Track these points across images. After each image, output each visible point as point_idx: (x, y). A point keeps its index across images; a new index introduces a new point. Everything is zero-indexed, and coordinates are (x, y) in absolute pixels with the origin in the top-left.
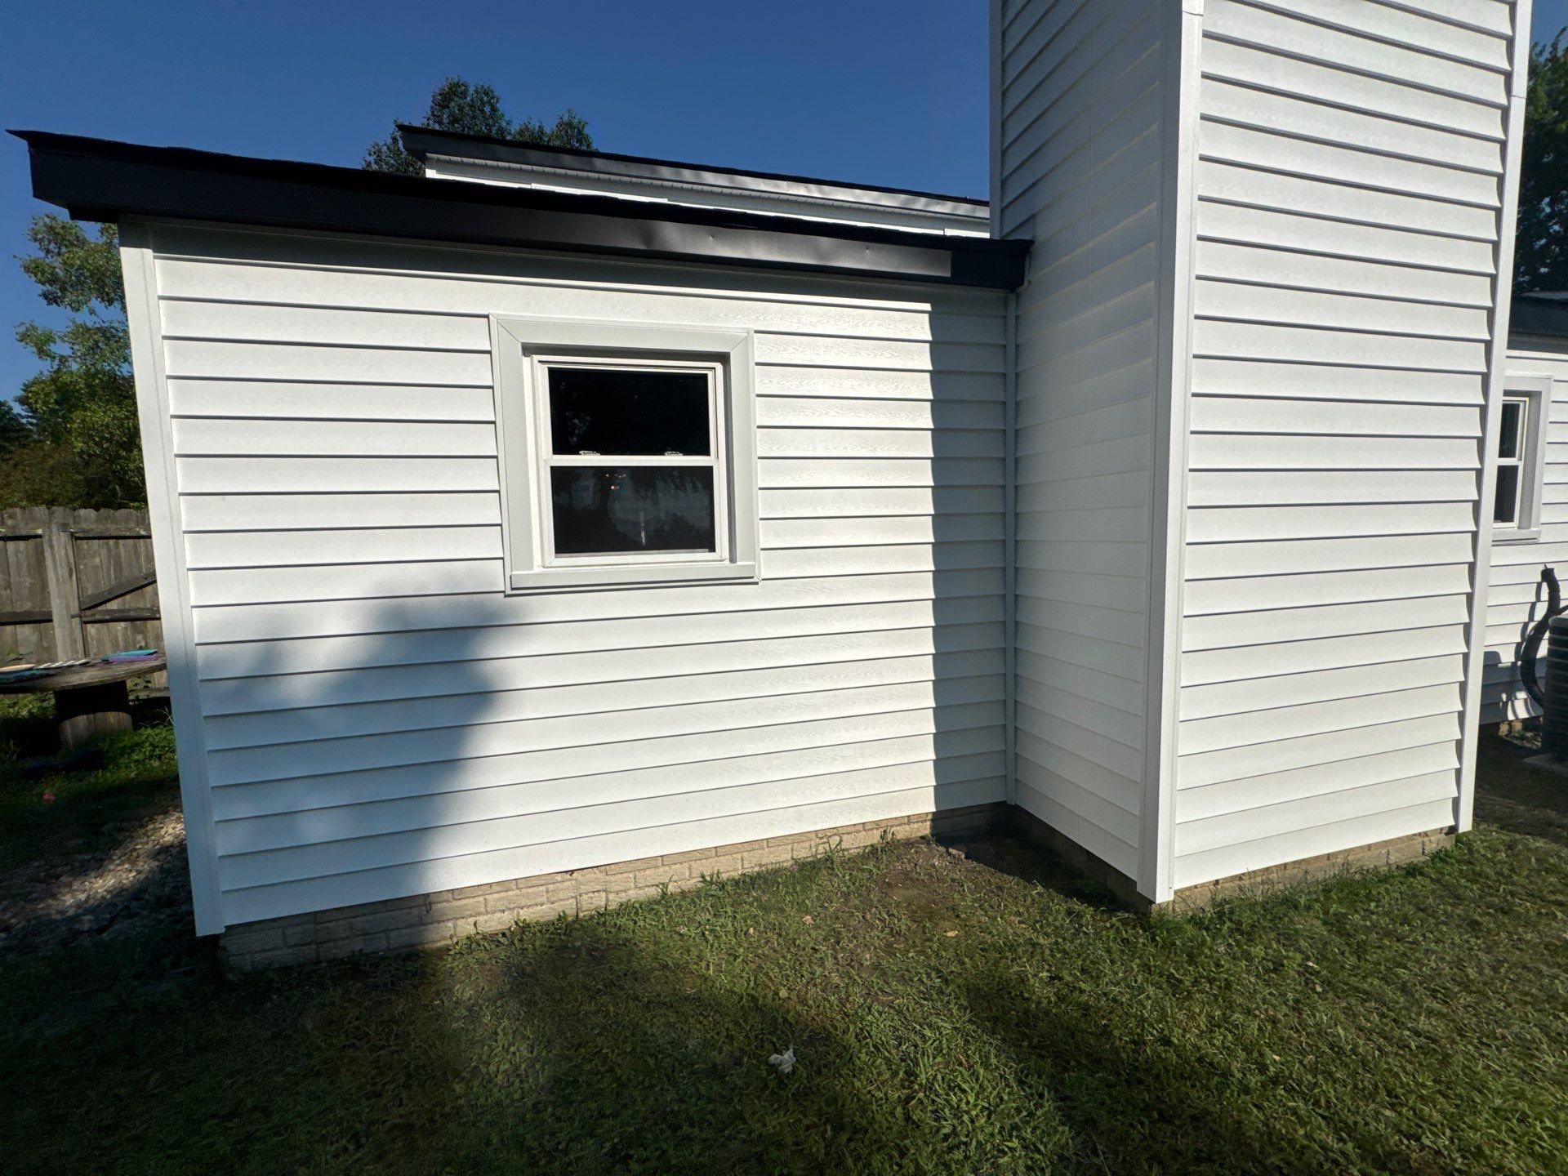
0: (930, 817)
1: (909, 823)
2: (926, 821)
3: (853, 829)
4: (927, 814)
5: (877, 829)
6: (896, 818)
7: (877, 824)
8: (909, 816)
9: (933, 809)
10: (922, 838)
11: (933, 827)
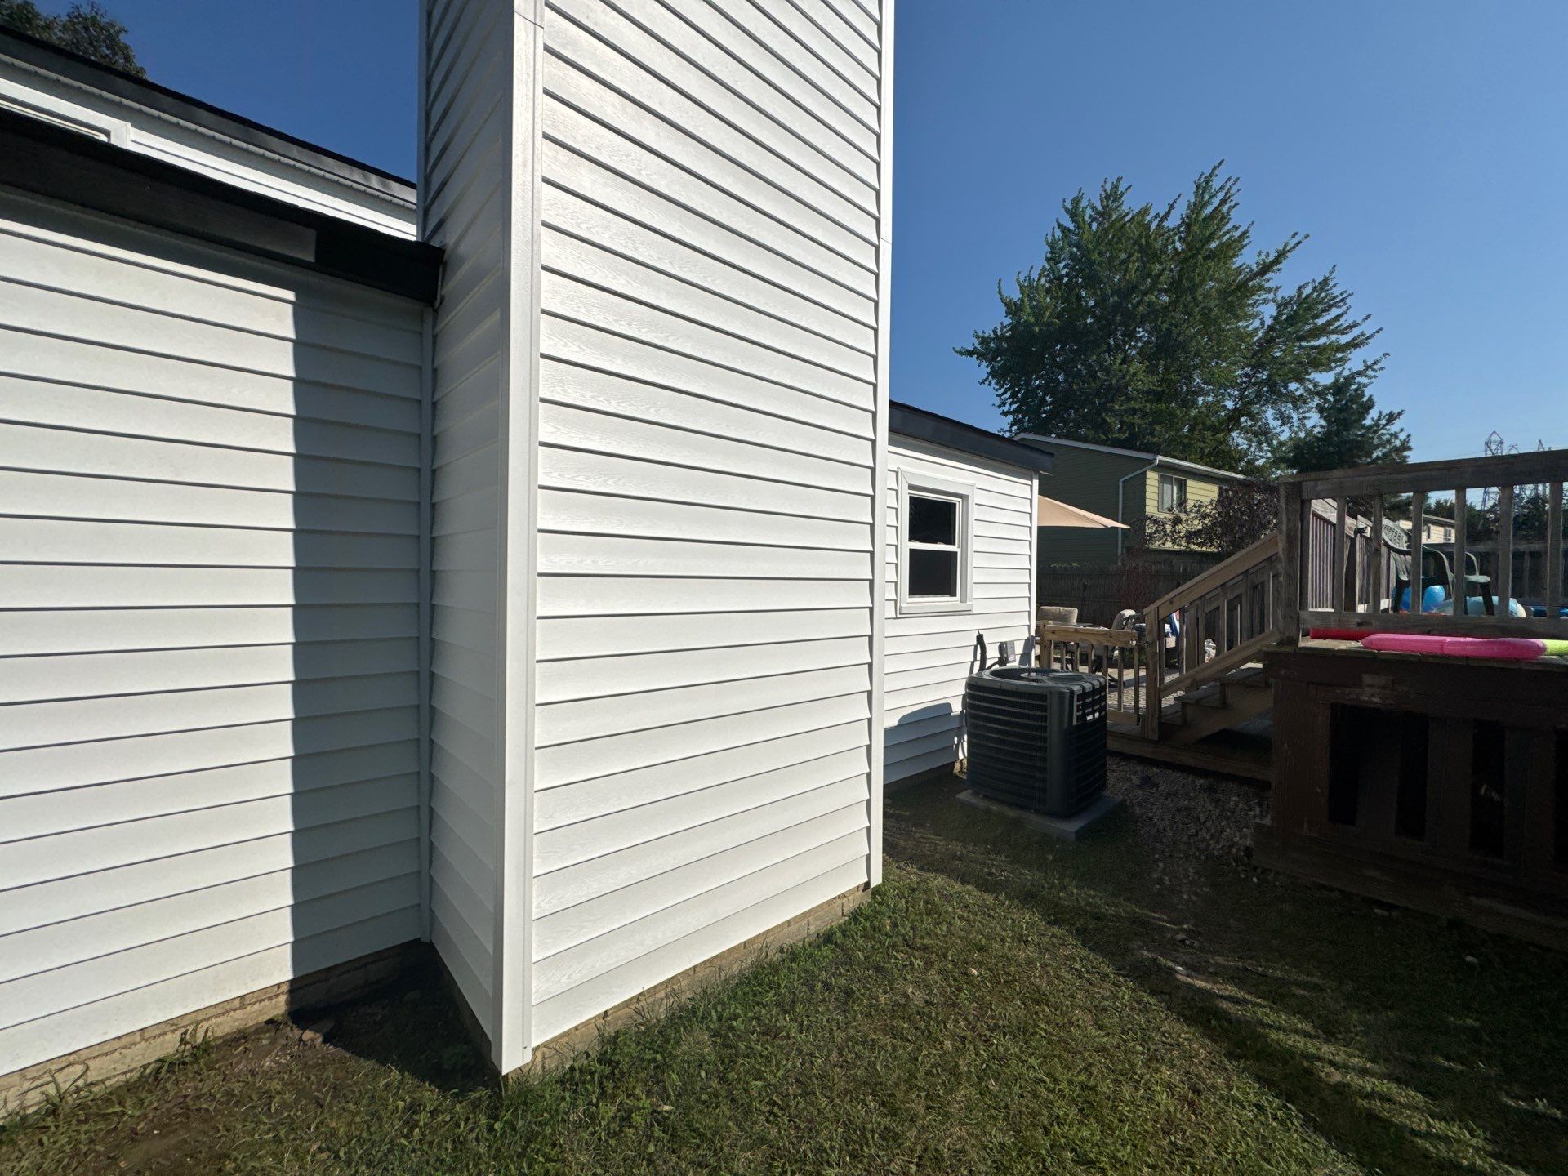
0: (285, 988)
1: (243, 1007)
2: (277, 996)
3: (116, 1045)
4: (279, 985)
5: (173, 1031)
6: (215, 1006)
7: (173, 1024)
8: (241, 997)
9: (289, 976)
10: (270, 1022)
11: (291, 1002)
